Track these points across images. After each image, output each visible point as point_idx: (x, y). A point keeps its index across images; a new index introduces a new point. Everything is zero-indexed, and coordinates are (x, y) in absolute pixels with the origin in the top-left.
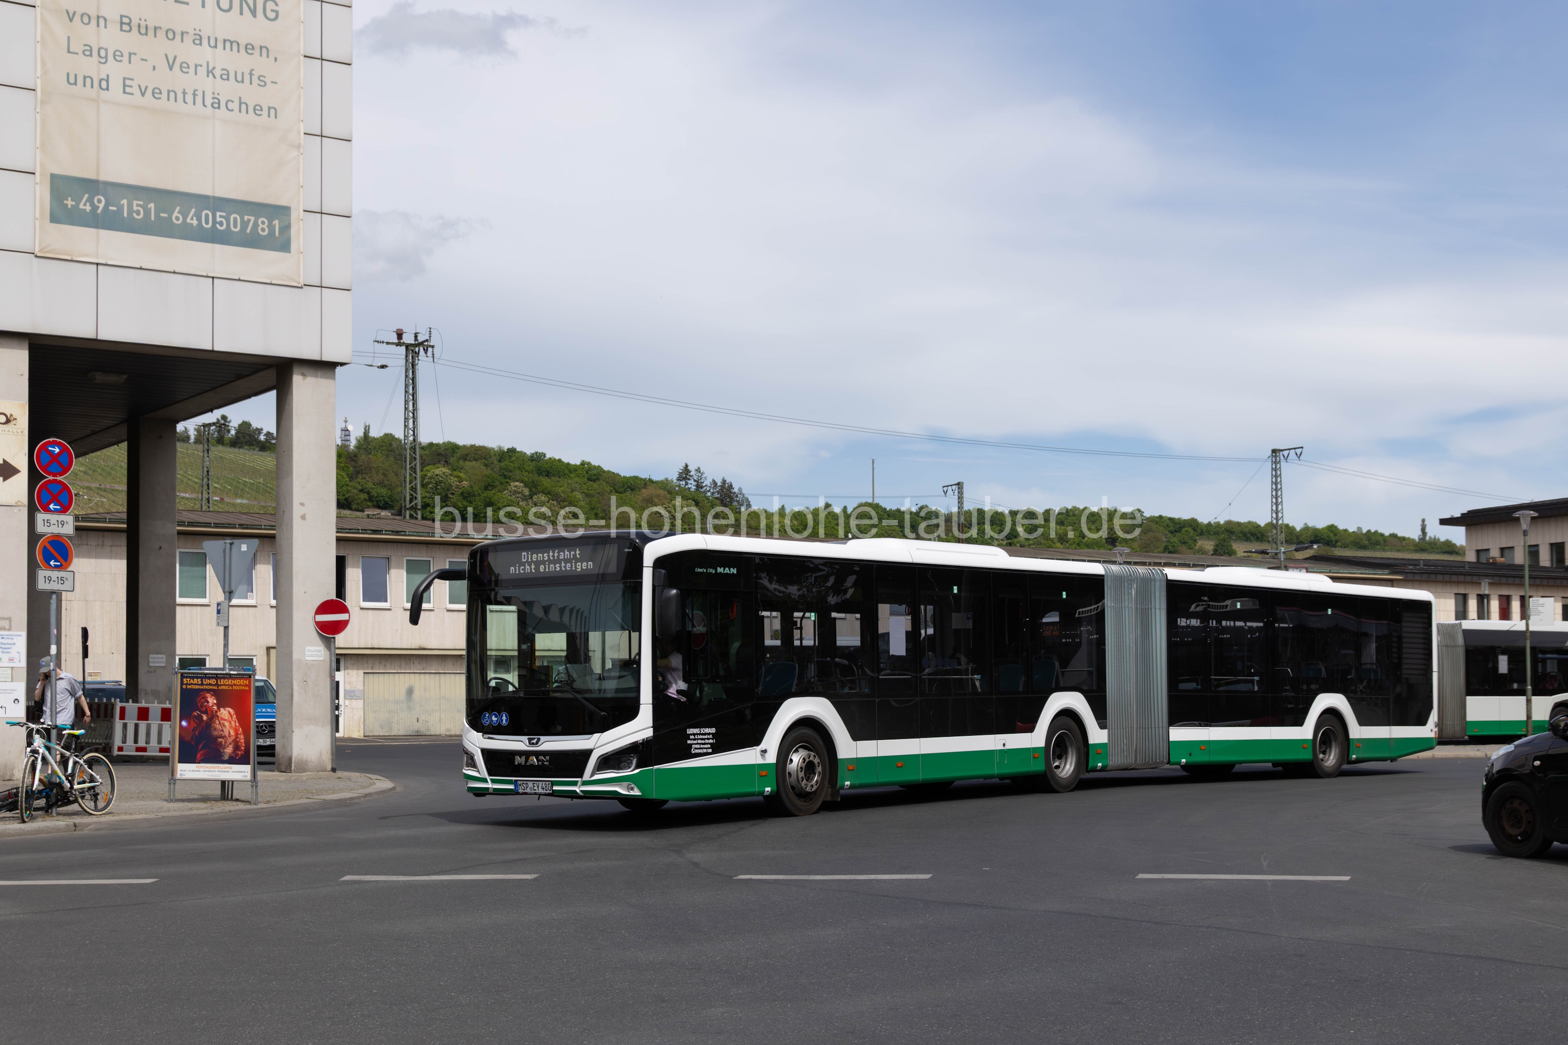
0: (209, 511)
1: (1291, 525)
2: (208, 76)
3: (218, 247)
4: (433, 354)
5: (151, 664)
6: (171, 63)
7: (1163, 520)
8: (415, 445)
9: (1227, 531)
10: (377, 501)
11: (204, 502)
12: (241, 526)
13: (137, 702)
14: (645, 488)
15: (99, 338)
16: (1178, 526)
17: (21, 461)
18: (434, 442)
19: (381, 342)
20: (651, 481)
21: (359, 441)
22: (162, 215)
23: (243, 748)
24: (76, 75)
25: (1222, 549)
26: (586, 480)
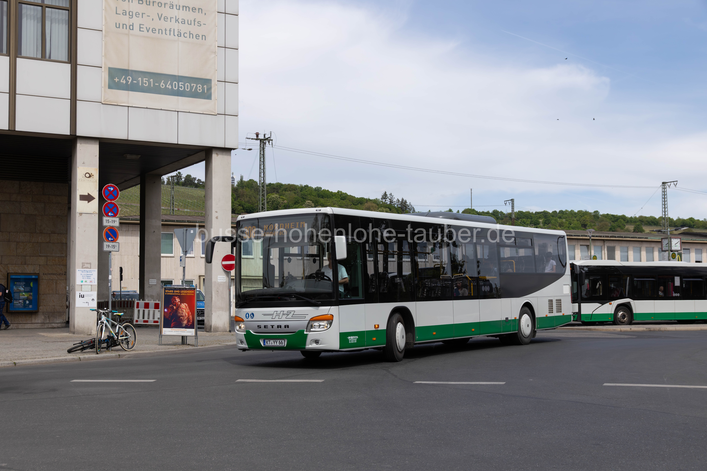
0: (174, 215)
1: (671, 218)
2: (176, 22)
3: (180, 98)
4: (272, 144)
5: (150, 284)
6: (160, 17)
7: (608, 216)
8: (264, 184)
9: (640, 220)
10: (246, 210)
11: (171, 211)
12: (188, 221)
13: (144, 301)
14: (367, 203)
15: (129, 139)
16: (616, 218)
17: (95, 194)
18: (272, 183)
19: (249, 138)
20: (369, 200)
21: (238, 183)
22: (156, 84)
23: (191, 321)
24: (119, 24)
25: (638, 230)
26: (339, 199)
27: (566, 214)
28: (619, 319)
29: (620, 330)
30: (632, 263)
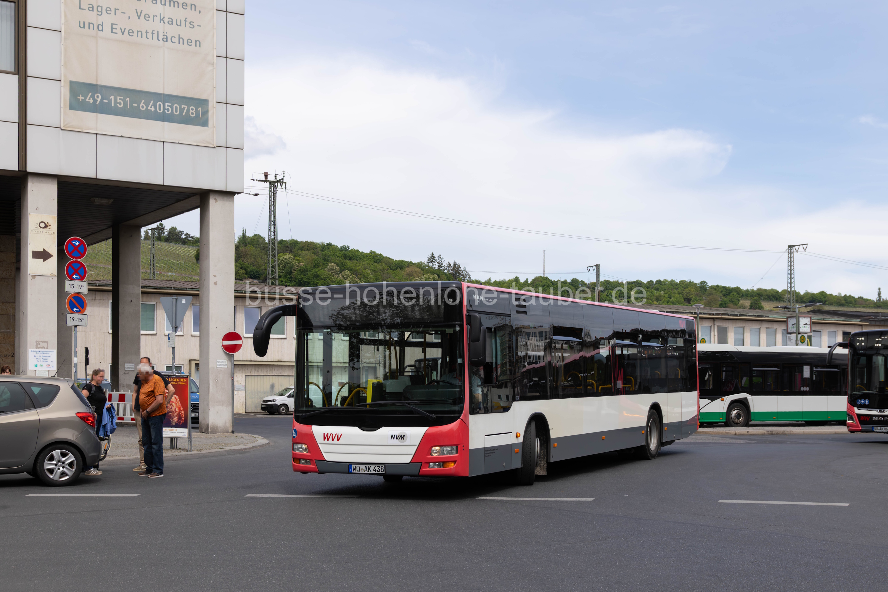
0: (154, 280)
1: (797, 291)
2: (160, 22)
3: (165, 124)
4: (286, 187)
5: (126, 369)
6: (139, 15)
7: (719, 288)
8: (275, 241)
9: (758, 294)
10: (250, 274)
11: (151, 275)
12: (175, 288)
13: (118, 392)
14: (408, 267)
15: (98, 178)
16: (728, 291)
17: (53, 250)
18: (285, 240)
19: (255, 180)
20: (411, 263)
21: (240, 238)
22: (134, 105)
23: (183, 419)
24: (84, 22)
25: (755, 306)
26: (373, 262)
27: (665, 285)
28: (733, 419)
29: (734, 433)
30: (748, 348)
